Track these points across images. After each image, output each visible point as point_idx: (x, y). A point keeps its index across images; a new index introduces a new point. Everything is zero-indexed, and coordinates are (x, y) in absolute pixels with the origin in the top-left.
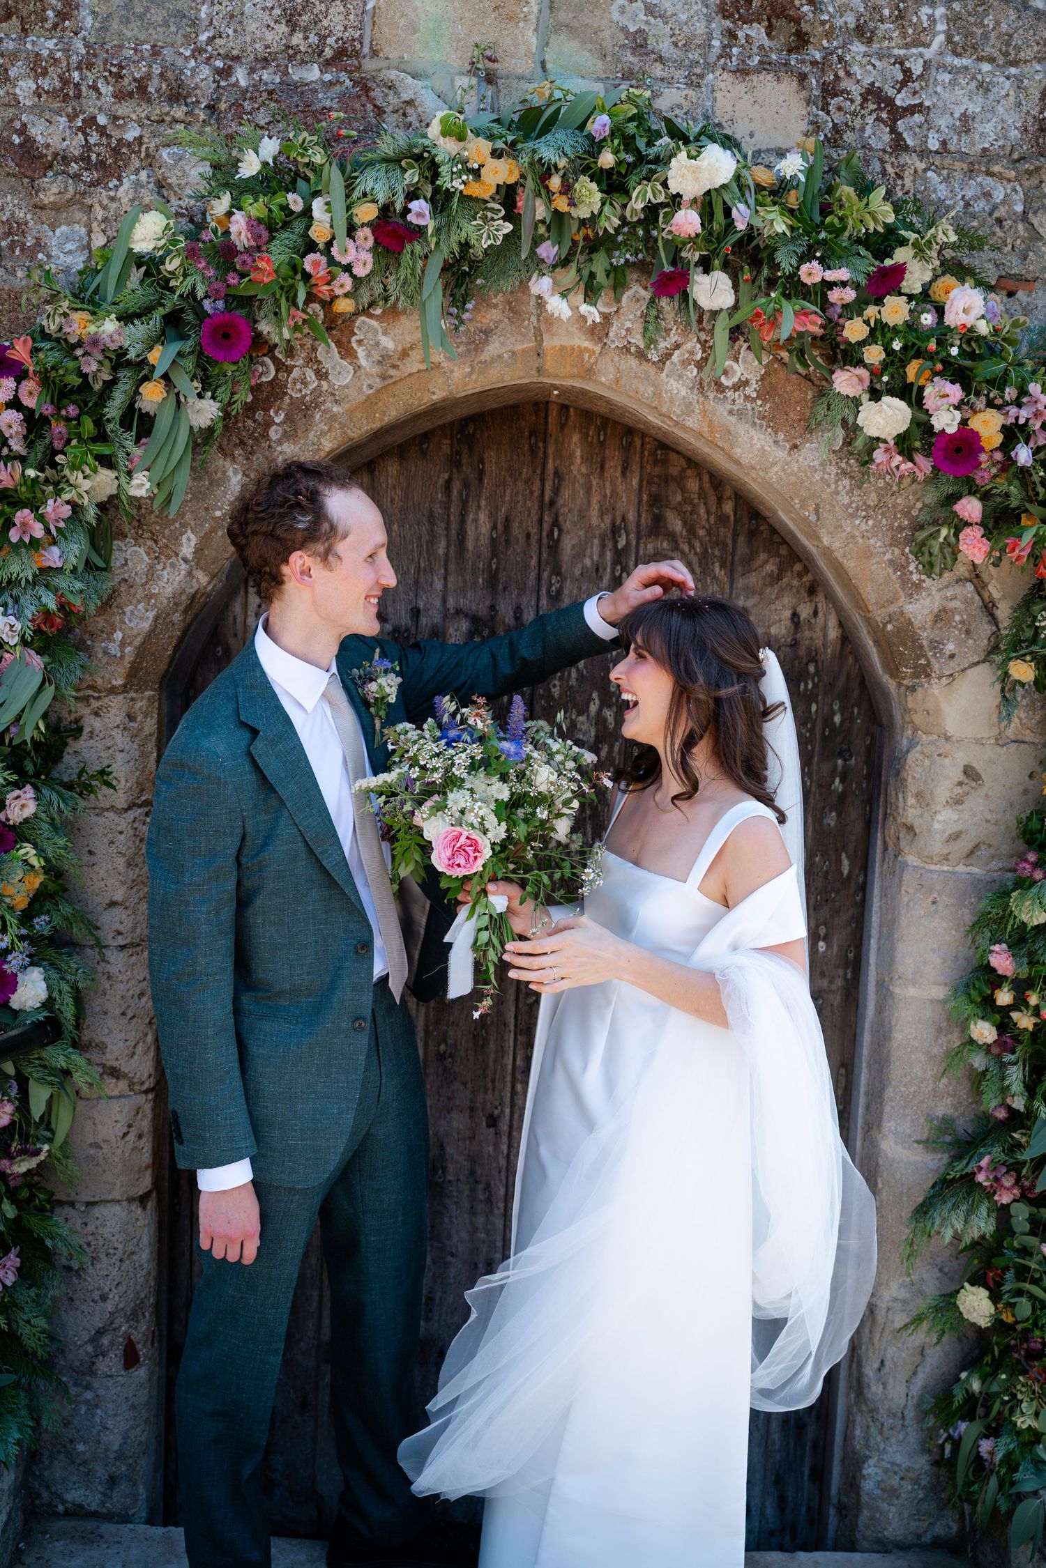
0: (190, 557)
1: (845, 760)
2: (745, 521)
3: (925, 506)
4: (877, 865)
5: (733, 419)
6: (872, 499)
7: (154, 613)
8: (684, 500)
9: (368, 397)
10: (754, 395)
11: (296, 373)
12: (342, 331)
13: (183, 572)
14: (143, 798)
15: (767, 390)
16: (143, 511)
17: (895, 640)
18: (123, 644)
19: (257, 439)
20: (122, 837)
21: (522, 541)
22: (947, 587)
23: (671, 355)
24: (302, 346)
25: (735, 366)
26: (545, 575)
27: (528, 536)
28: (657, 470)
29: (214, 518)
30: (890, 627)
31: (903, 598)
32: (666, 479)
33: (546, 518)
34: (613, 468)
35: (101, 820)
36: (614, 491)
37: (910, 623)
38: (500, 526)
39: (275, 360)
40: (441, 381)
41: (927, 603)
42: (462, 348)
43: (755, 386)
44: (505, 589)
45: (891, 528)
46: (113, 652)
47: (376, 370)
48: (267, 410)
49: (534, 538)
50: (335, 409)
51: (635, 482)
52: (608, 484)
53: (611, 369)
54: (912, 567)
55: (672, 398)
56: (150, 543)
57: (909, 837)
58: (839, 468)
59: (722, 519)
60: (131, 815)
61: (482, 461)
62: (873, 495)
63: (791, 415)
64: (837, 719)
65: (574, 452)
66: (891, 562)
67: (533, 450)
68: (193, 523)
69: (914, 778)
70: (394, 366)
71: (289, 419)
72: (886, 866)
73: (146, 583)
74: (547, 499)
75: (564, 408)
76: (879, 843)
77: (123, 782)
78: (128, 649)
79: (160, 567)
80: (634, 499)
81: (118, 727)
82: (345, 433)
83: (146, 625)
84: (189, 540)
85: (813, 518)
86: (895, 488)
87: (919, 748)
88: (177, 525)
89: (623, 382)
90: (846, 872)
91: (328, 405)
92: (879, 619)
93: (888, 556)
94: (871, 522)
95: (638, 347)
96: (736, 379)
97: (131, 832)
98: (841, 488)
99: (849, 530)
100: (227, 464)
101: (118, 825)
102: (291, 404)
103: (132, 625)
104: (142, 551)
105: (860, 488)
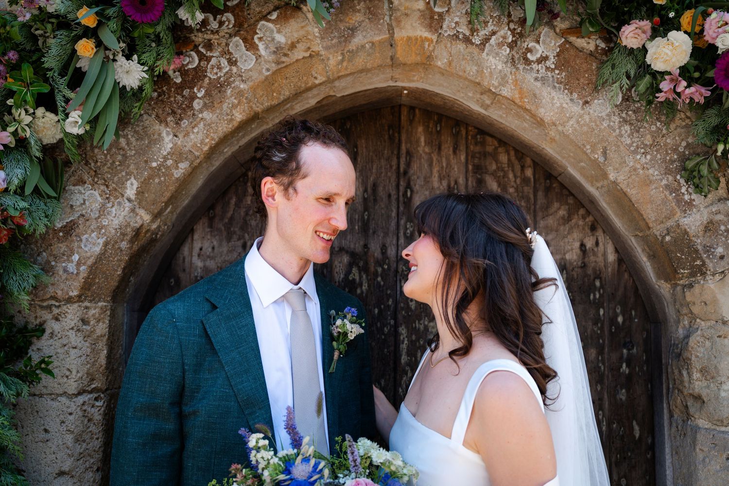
0: (133, 197)
1: (629, 350)
2: (542, 180)
3: (688, 144)
4: (666, 429)
5: (539, 84)
6: (648, 140)
7: (104, 239)
8: (498, 168)
9: (267, 78)
10: (553, 66)
11: (213, 61)
12: (247, 32)
13: (127, 209)
14: (93, 386)
15: (563, 61)
16: (99, 164)
17: (672, 248)
18: (79, 264)
19: (184, 109)
20: (71, 418)
21: (385, 199)
22: (712, 204)
23: (489, 39)
24: (219, 44)
25: (537, 46)
26: (402, 222)
27: (389, 196)
28: (478, 149)
29: (151, 168)
30: (668, 238)
31: (679, 214)
32: (485, 155)
33: (402, 183)
34: (447, 148)
35: (55, 404)
36: (449, 164)
37: (686, 232)
38: (369, 190)
39: (199, 53)
40: (320, 67)
41: (698, 216)
42: (335, 41)
43: (553, 60)
44: (374, 233)
45: (664, 161)
46: (71, 270)
47: (272, 58)
48: (192, 88)
49: (394, 197)
50: (242, 86)
51: (463, 158)
52: (444, 160)
53: (445, 54)
54: (683, 190)
55: (491, 73)
56: (102, 187)
57: (698, 405)
58: (621, 117)
59: (526, 181)
60: (81, 399)
61: (356, 147)
62: (649, 137)
63: (582, 80)
64: (620, 319)
65: (419, 138)
66: (667, 187)
67: (391, 138)
68: (135, 172)
69: (697, 357)
70: (286, 55)
71: (208, 94)
72: (674, 429)
73: (99, 217)
74: (402, 170)
75: (412, 108)
76: (666, 411)
77: (74, 372)
78: (82, 268)
79: (109, 205)
80: (463, 169)
81: (72, 329)
82: (251, 107)
83: (97, 249)
84: (132, 184)
85: (601, 159)
86: (664, 131)
87: (699, 332)
88: (124, 174)
89: (453, 64)
90: (637, 435)
91: (237, 83)
92: (658, 233)
93: (664, 182)
94: (649, 157)
95: (464, 35)
96: (538, 56)
97: (80, 413)
98: (623, 132)
99: (631, 164)
100: (162, 127)
101: (68, 407)
102: (210, 83)
103: (86, 249)
104: (96, 193)
105: (638, 131)
